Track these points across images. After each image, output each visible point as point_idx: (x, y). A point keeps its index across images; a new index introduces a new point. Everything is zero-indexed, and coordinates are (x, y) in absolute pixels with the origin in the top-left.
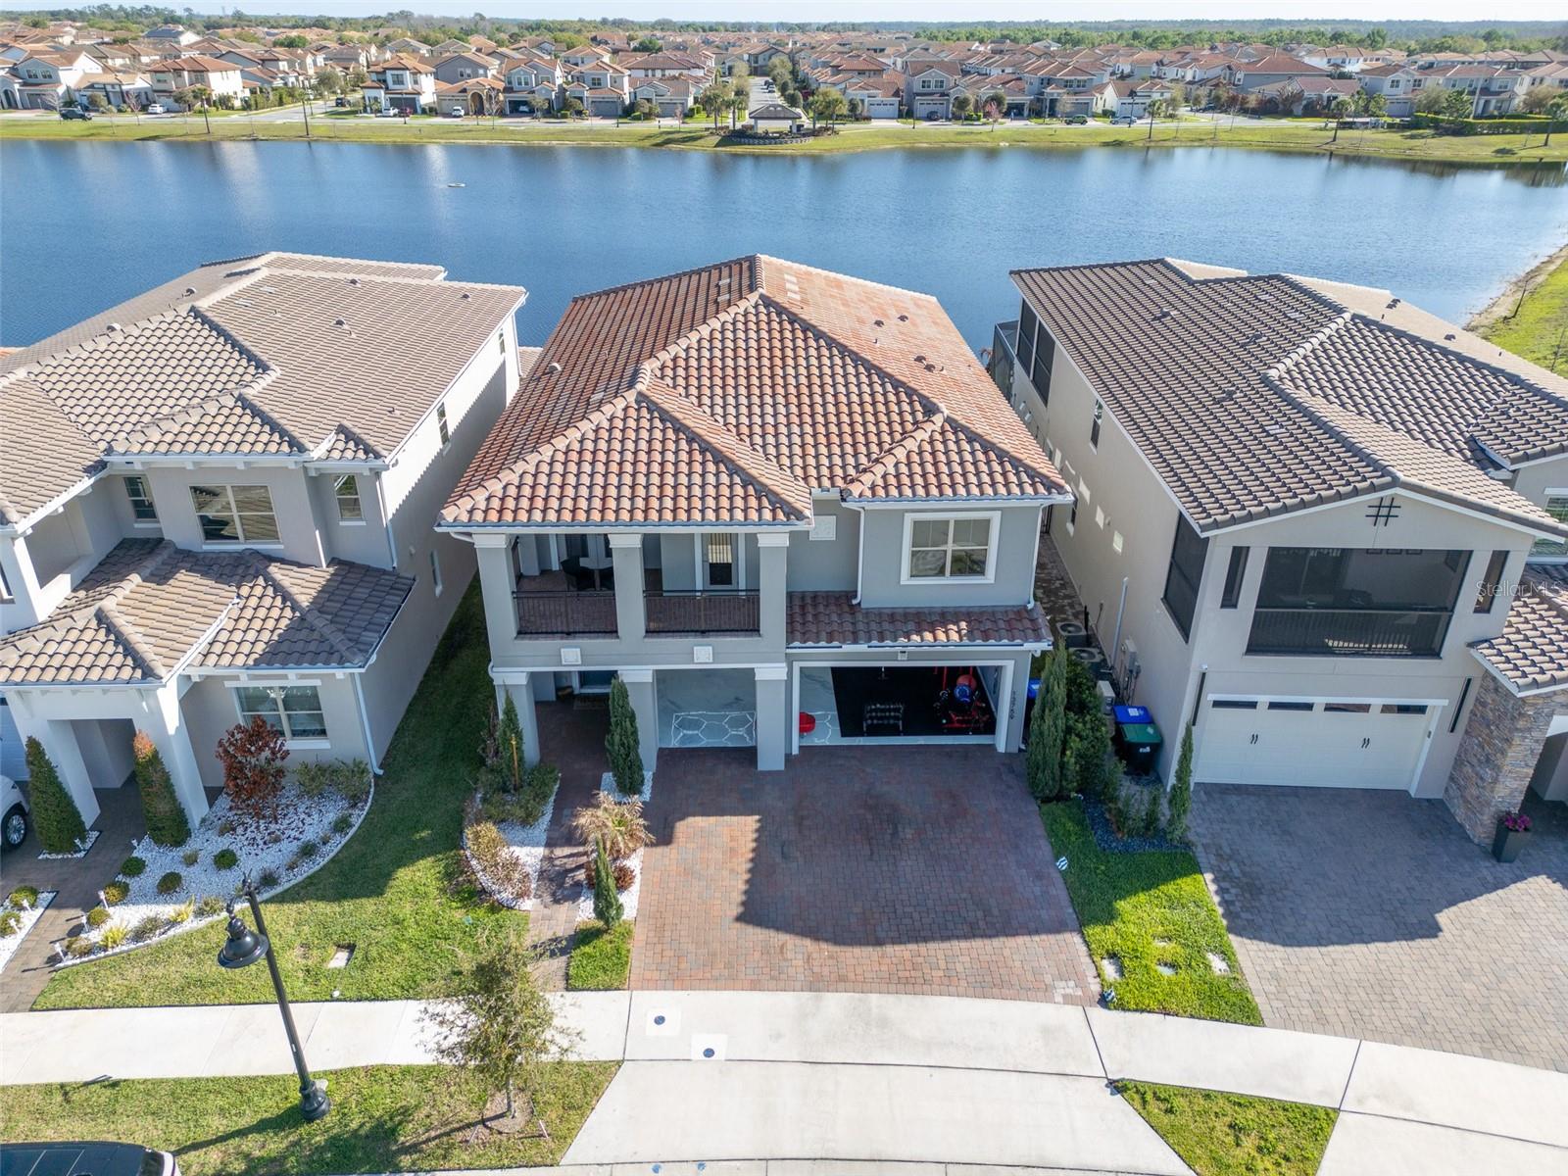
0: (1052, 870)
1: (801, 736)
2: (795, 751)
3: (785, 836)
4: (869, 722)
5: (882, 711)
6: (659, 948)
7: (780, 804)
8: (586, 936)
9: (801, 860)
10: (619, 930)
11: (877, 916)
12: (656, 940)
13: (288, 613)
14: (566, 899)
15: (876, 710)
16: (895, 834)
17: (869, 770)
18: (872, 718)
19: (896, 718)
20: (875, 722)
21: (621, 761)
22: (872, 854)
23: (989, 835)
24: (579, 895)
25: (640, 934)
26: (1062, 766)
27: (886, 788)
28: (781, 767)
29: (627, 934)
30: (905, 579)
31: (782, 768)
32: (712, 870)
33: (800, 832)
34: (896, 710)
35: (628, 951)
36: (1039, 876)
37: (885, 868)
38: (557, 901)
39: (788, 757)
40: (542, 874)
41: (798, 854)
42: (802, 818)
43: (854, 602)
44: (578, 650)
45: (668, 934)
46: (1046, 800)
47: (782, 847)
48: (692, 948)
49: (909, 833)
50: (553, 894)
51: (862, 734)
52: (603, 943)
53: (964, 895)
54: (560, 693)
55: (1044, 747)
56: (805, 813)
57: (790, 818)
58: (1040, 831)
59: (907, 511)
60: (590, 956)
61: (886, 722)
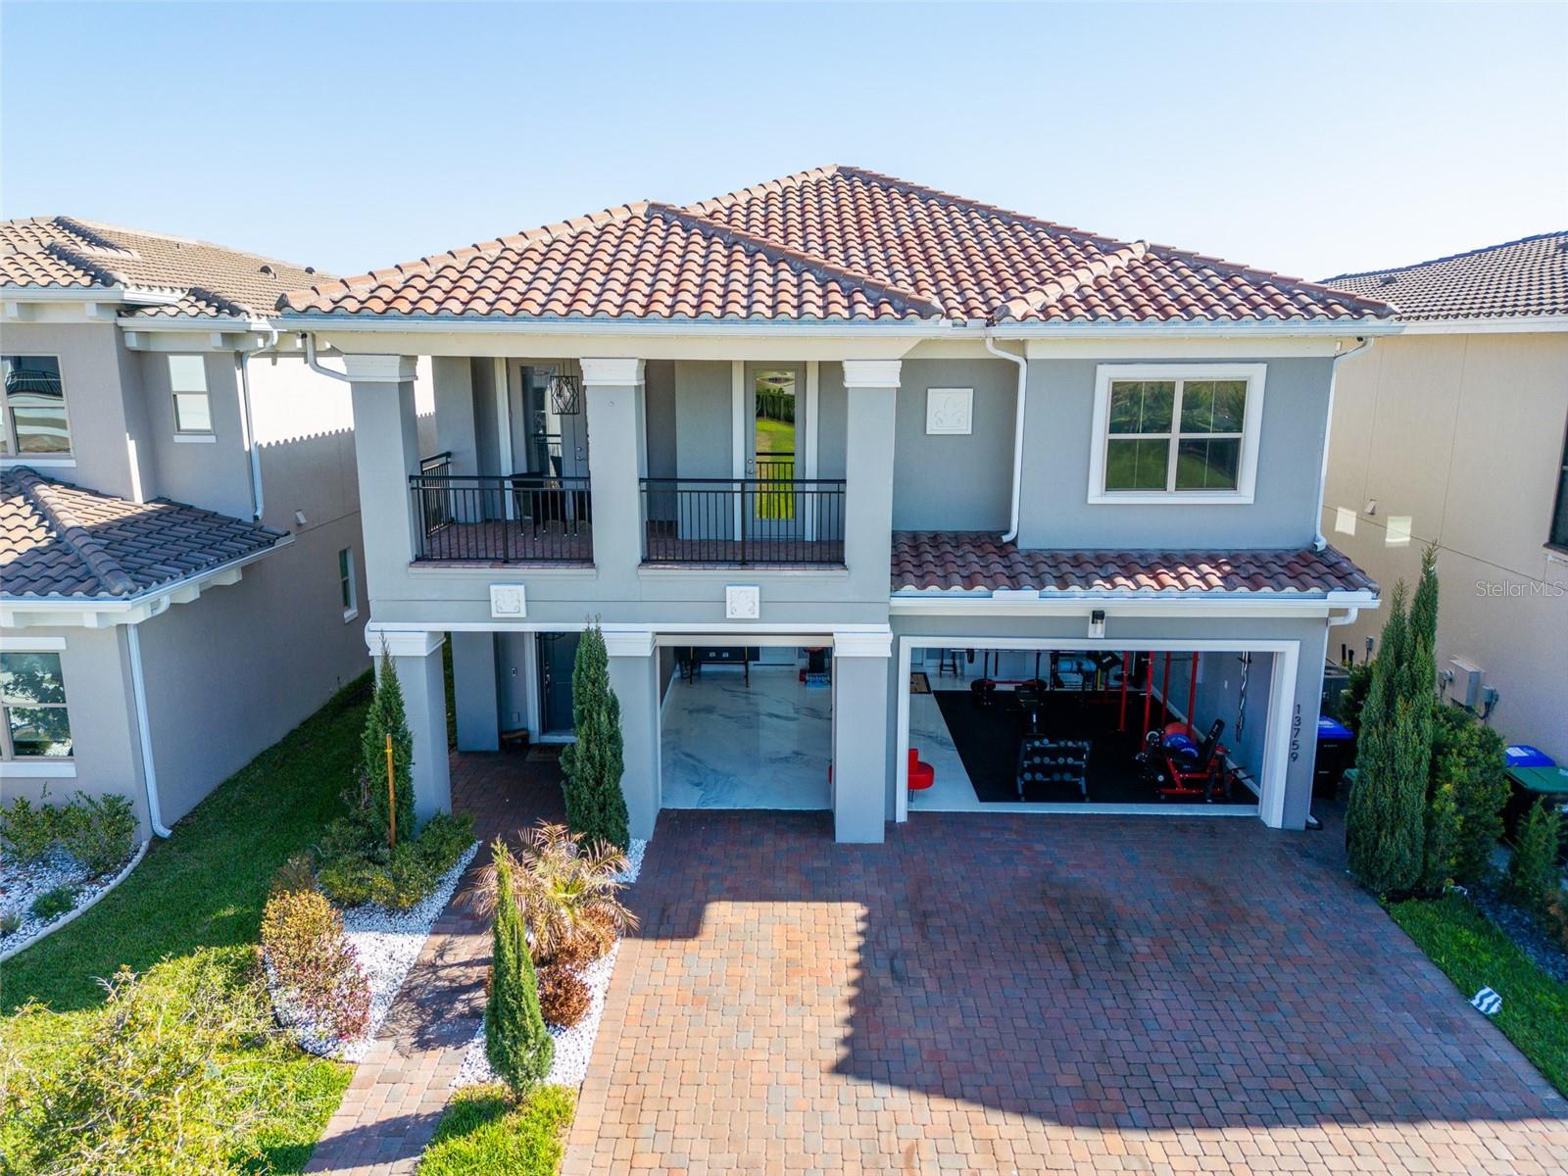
0: (1467, 1016)
1: (910, 799)
2: (901, 817)
3: (894, 944)
4: (1028, 776)
5: (1053, 754)
6: (625, 1149)
7: (881, 892)
8: (465, 1116)
9: (931, 985)
10: (541, 1104)
11: (1115, 1094)
12: (621, 1131)
13: (40, 534)
14: (443, 1041)
15: (1041, 752)
16: (1113, 944)
17: (1039, 847)
18: (1033, 769)
19: (1075, 771)
20: (1039, 777)
21: (585, 794)
22: (1075, 977)
23: (1304, 950)
24: (470, 1034)
25: (586, 1116)
26: (1430, 820)
27: (1077, 874)
28: (878, 836)
29: (559, 1115)
30: (1096, 492)
31: (881, 840)
32: (749, 997)
33: (924, 936)
34: (1077, 753)
35: (556, 1152)
36: (1444, 1027)
37: (1109, 1003)
38: (423, 1044)
39: (890, 826)
40: (406, 994)
41: (925, 974)
42: (925, 915)
43: (1006, 538)
44: (521, 589)
45: (648, 1117)
46: (1397, 896)
47: (892, 960)
48: (701, 1149)
49: (1142, 945)
50: (420, 1032)
51: (1015, 798)
52: (501, 1134)
53: (1297, 1058)
54: (505, 737)
55: (1396, 778)
56: (931, 907)
57: (903, 914)
58: (1408, 947)
59: (1102, 362)
60: (467, 1161)
61: (1057, 777)
